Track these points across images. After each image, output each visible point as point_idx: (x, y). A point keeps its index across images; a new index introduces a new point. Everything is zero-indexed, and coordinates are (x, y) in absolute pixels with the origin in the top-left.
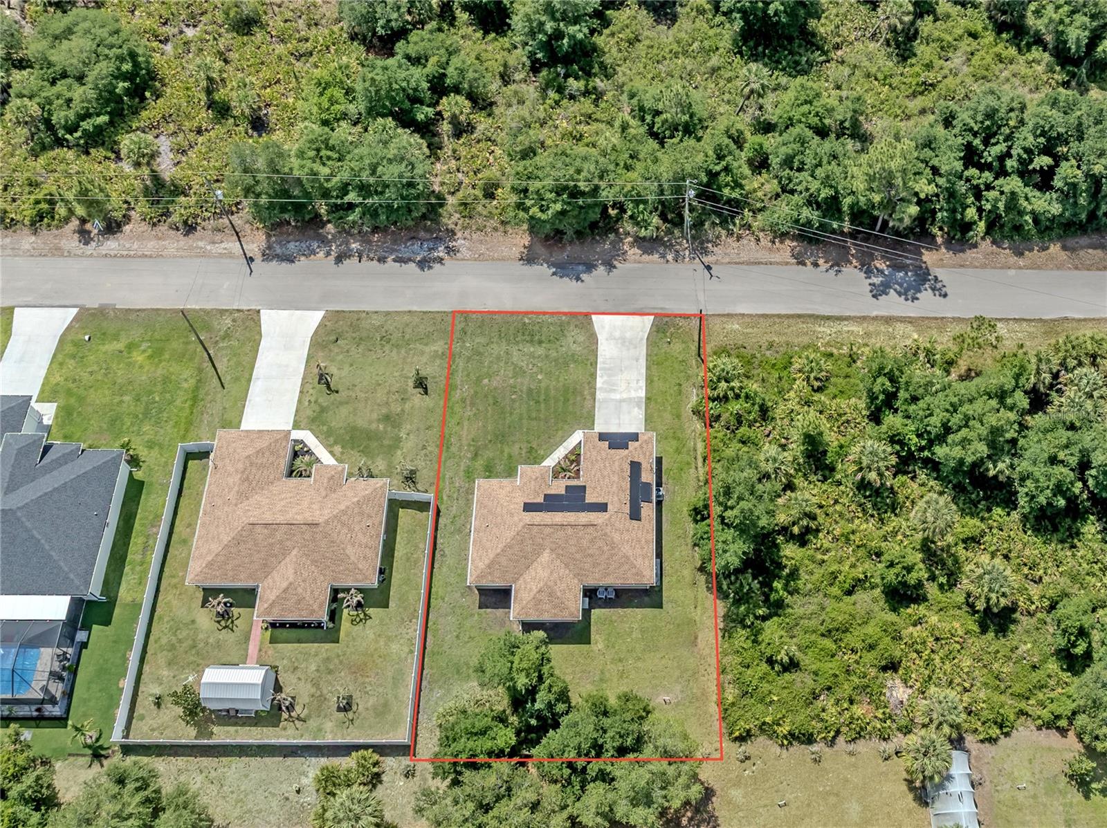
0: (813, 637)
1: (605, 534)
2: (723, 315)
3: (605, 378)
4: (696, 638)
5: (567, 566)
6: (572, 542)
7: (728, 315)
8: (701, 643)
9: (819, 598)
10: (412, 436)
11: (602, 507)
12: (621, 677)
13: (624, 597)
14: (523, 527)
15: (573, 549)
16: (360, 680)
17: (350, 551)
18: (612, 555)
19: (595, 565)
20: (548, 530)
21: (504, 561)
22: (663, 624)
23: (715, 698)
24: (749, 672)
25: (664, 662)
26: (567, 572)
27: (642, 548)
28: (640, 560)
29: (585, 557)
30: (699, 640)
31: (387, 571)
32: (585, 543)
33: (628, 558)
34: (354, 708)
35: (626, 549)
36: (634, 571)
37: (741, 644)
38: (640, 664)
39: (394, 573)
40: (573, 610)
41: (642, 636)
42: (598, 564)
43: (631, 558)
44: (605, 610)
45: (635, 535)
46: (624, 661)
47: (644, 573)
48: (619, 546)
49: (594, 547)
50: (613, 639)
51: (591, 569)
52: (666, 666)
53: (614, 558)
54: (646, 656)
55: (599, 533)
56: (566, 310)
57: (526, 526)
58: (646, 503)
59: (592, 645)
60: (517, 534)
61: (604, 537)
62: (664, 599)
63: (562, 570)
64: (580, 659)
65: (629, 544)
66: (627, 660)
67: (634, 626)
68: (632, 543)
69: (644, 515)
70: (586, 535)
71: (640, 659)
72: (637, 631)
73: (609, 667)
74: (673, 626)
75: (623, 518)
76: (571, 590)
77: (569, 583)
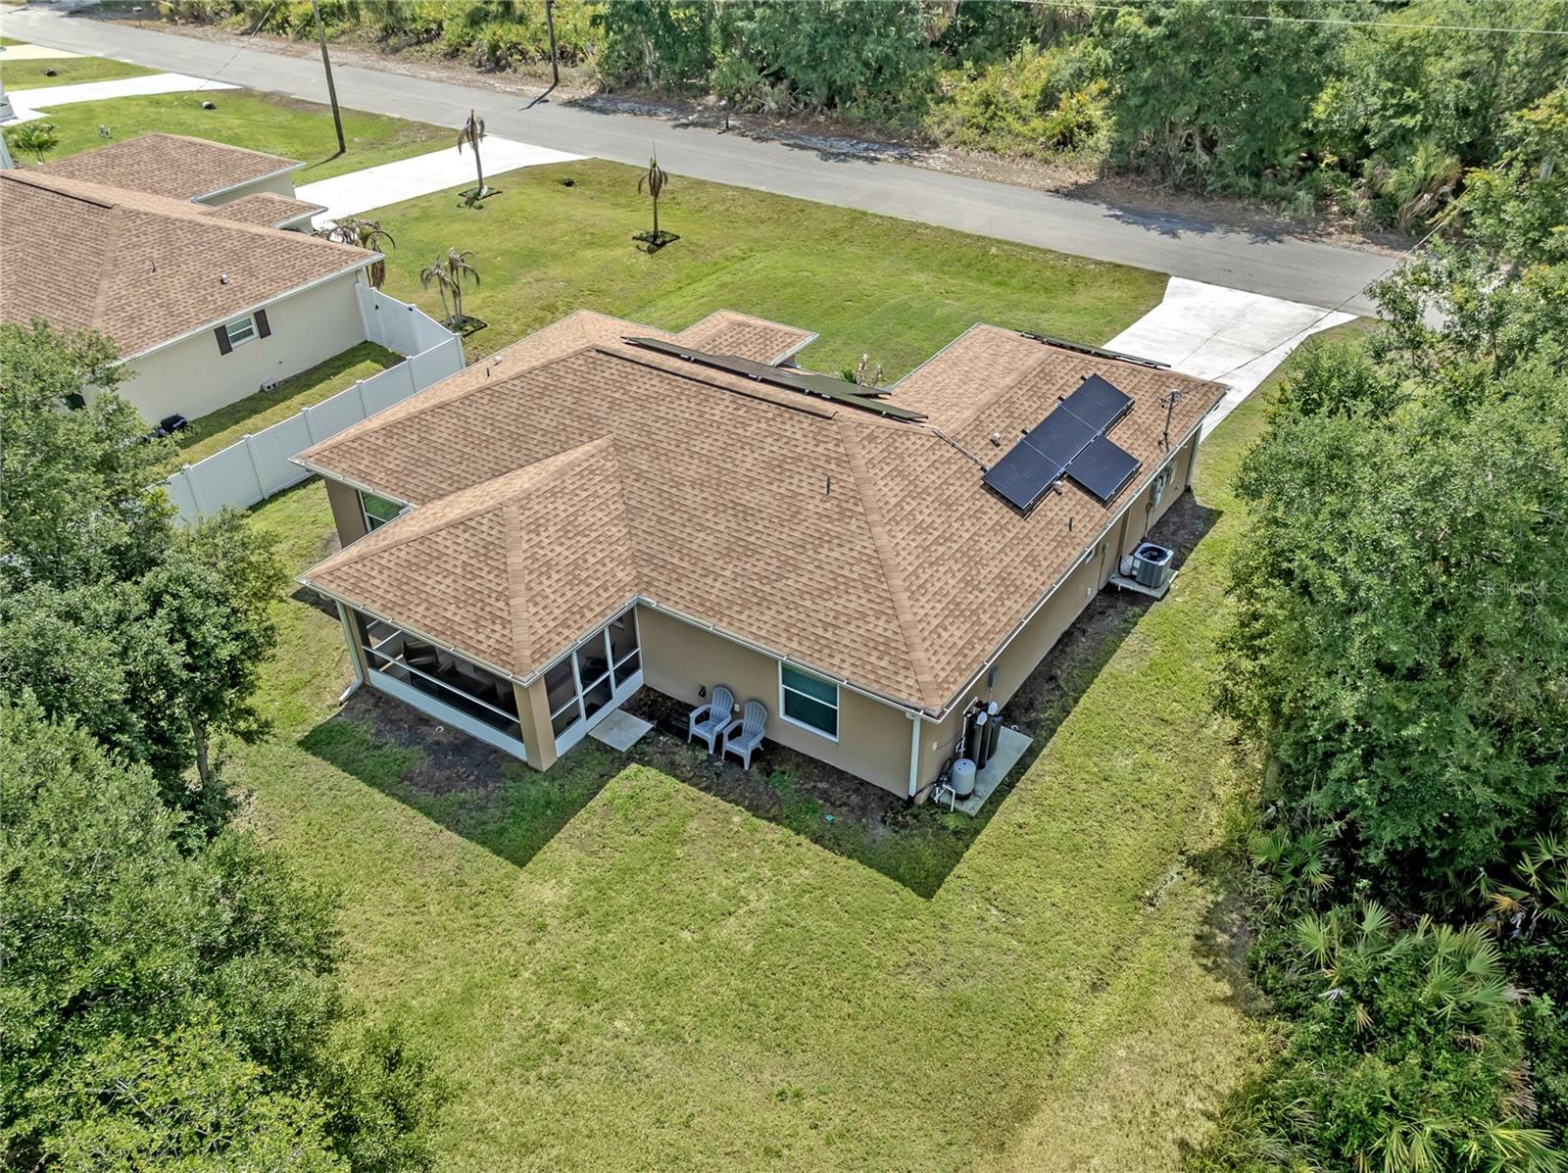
1: (845, 460)
4: (1023, 1112)
5: (630, 513)
6: (701, 445)
12: (531, 1062)
13: (788, 783)
14: (578, 353)
15: (694, 469)
18: (823, 539)
19: (737, 549)
20: (650, 384)
21: (444, 429)
22: (892, 958)
25: (784, 1117)
26: (617, 531)
27: (970, 584)
28: (928, 608)
29: (718, 508)
30: (1031, 1133)
31: (188, 434)
32: (748, 461)
33: (881, 569)
35: (898, 544)
36: (879, 627)
38: (655, 1060)
40: (521, 635)
41: (758, 953)
42: (750, 551)
43: (898, 581)
44: (680, 785)
45: (967, 536)
46: (596, 1007)
47: (919, 655)
48: (875, 517)
49: (774, 488)
50: (625, 900)
51: (709, 559)
52: (775, 1144)
53: (825, 551)
54: (709, 1043)
55: (820, 450)
56: (1106, 259)
57: (594, 354)
58: (1080, 494)
59: (523, 876)
60: (545, 367)
61: (833, 466)
62: (961, 868)
63: (600, 515)
64: (432, 896)
65: (919, 539)
66: (613, 1009)
67: (752, 897)
68: (935, 542)
69: (1050, 515)
70: (769, 440)
71: (677, 1038)
72: (751, 923)
73: (514, 991)
74: (932, 991)
75: (955, 467)
76: (574, 579)
77: (593, 560)
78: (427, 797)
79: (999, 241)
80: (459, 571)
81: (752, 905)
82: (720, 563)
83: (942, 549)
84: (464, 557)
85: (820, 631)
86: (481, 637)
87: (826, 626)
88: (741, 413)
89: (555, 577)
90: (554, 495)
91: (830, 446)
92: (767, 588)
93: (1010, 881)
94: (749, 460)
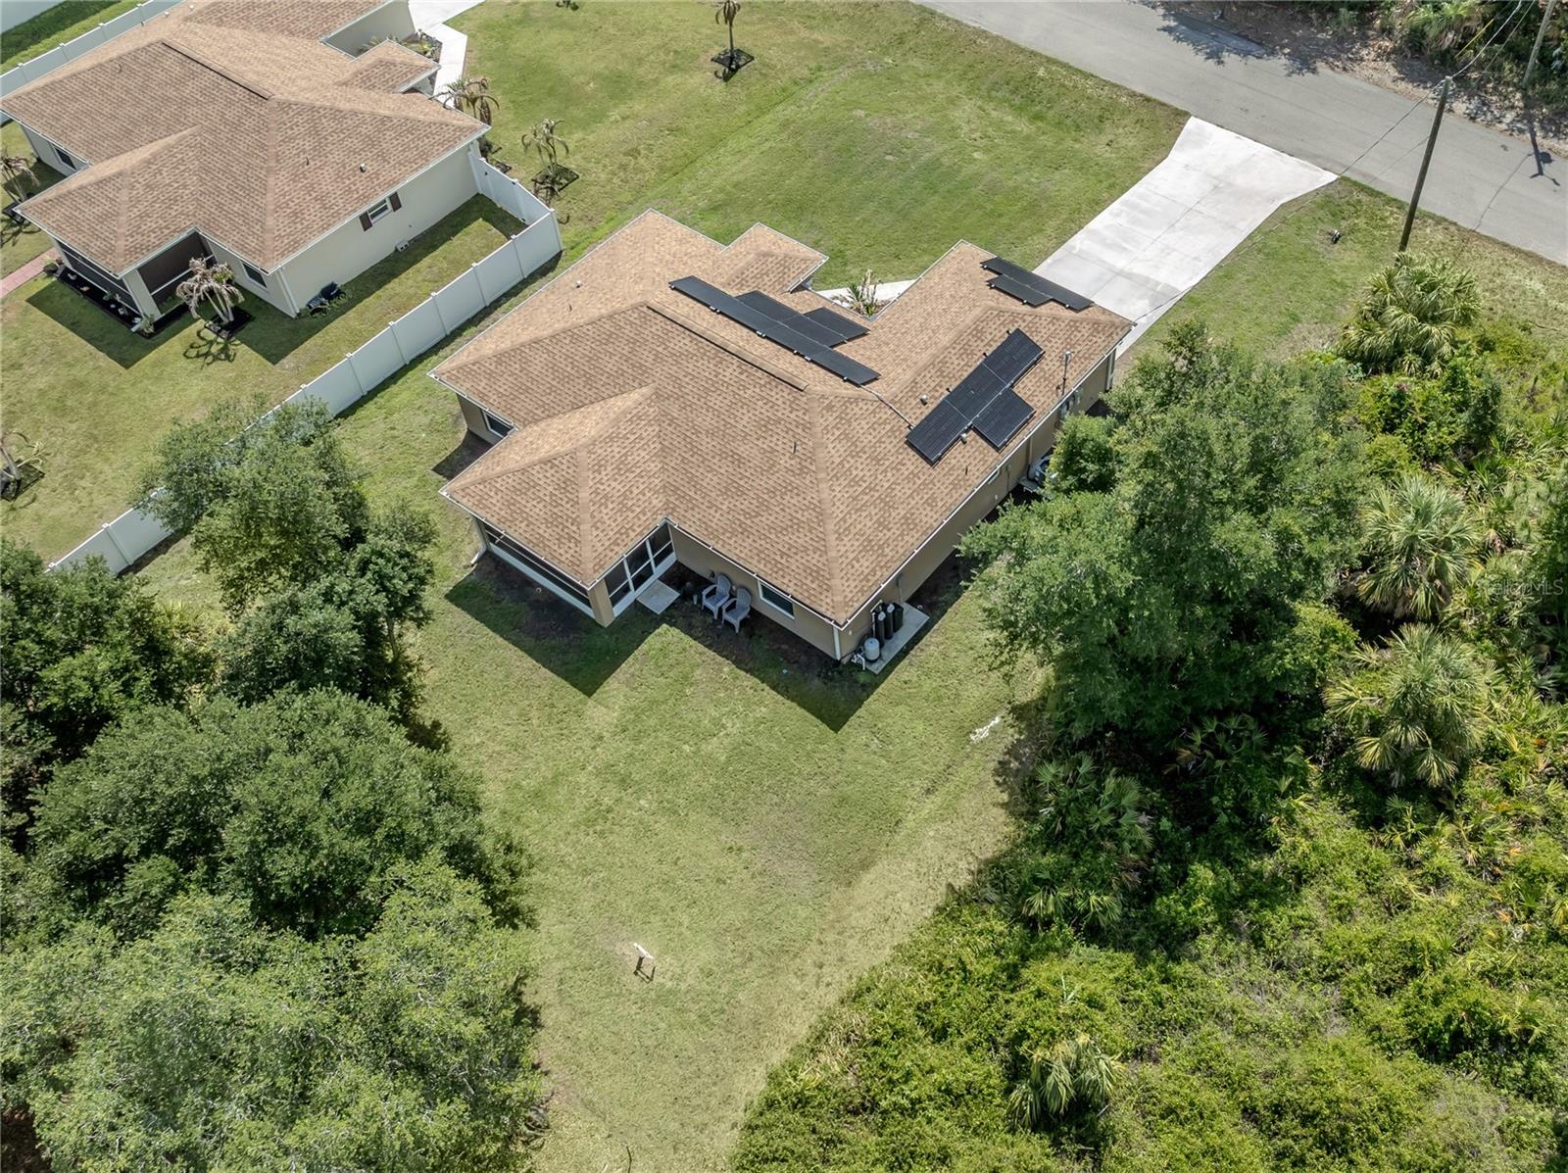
0: (1210, 1097)
1: (807, 427)
2: (1517, 251)
3: (1122, 221)
4: (866, 865)
5: (664, 451)
6: (715, 401)
7: (1529, 255)
8: (869, 885)
9: (1318, 1000)
10: (628, 123)
11: (859, 376)
13: (763, 644)
14: (635, 308)
15: (706, 421)
16: (89, 459)
17: (278, 183)
18: (787, 488)
19: (732, 489)
20: (684, 343)
21: (538, 362)
22: (807, 769)
23: (778, 1057)
24: (931, 1053)
25: (729, 861)
26: (654, 467)
27: (882, 525)
28: (850, 545)
29: (723, 456)
31: (343, 301)
32: (745, 420)
33: (821, 516)
34: (22, 500)
35: (834, 496)
36: (814, 559)
37: (967, 955)
38: (662, 825)
39: (351, 313)
40: (587, 553)
41: (728, 762)
42: (741, 492)
43: (830, 526)
44: (693, 642)
45: (886, 485)
46: (630, 791)
47: (836, 582)
48: (822, 475)
49: (760, 443)
50: (652, 722)
51: (713, 495)
52: (723, 877)
53: (787, 498)
54: (693, 817)
55: (793, 416)
56: (1139, 90)
57: (645, 309)
58: (981, 441)
59: (590, 702)
60: (610, 317)
61: (800, 431)
62: (861, 712)
63: (643, 454)
64: (534, 713)
65: (851, 490)
66: (639, 793)
67: (729, 725)
68: (863, 492)
69: (954, 462)
70: (760, 403)
71: (675, 813)
72: (726, 742)
73: (582, 778)
74: (828, 790)
75: (888, 427)
76: (624, 508)
77: (636, 491)
78: (530, 641)
79: (1049, 60)
80: (547, 498)
81: (729, 730)
82: (720, 499)
83: (866, 498)
84: (551, 489)
85: (778, 558)
86: (562, 551)
87: (783, 554)
88: (743, 377)
89: (611, 506)
90: (612, 440)
91: (800, 414)
92: (748, 522)
93: (889, 721)
94: (746, 418)
